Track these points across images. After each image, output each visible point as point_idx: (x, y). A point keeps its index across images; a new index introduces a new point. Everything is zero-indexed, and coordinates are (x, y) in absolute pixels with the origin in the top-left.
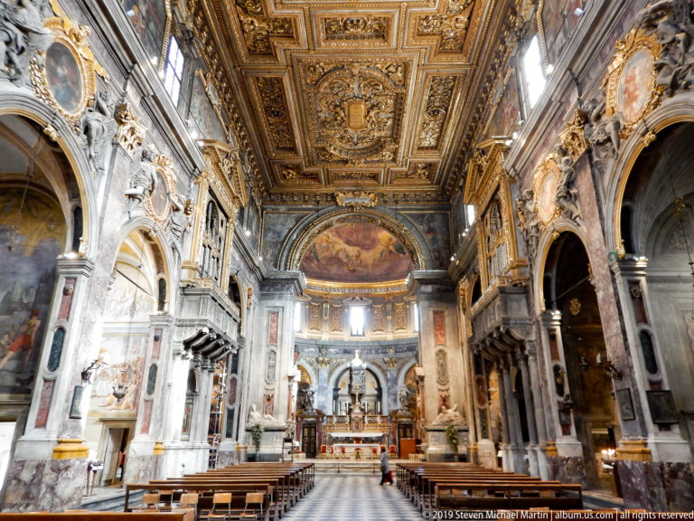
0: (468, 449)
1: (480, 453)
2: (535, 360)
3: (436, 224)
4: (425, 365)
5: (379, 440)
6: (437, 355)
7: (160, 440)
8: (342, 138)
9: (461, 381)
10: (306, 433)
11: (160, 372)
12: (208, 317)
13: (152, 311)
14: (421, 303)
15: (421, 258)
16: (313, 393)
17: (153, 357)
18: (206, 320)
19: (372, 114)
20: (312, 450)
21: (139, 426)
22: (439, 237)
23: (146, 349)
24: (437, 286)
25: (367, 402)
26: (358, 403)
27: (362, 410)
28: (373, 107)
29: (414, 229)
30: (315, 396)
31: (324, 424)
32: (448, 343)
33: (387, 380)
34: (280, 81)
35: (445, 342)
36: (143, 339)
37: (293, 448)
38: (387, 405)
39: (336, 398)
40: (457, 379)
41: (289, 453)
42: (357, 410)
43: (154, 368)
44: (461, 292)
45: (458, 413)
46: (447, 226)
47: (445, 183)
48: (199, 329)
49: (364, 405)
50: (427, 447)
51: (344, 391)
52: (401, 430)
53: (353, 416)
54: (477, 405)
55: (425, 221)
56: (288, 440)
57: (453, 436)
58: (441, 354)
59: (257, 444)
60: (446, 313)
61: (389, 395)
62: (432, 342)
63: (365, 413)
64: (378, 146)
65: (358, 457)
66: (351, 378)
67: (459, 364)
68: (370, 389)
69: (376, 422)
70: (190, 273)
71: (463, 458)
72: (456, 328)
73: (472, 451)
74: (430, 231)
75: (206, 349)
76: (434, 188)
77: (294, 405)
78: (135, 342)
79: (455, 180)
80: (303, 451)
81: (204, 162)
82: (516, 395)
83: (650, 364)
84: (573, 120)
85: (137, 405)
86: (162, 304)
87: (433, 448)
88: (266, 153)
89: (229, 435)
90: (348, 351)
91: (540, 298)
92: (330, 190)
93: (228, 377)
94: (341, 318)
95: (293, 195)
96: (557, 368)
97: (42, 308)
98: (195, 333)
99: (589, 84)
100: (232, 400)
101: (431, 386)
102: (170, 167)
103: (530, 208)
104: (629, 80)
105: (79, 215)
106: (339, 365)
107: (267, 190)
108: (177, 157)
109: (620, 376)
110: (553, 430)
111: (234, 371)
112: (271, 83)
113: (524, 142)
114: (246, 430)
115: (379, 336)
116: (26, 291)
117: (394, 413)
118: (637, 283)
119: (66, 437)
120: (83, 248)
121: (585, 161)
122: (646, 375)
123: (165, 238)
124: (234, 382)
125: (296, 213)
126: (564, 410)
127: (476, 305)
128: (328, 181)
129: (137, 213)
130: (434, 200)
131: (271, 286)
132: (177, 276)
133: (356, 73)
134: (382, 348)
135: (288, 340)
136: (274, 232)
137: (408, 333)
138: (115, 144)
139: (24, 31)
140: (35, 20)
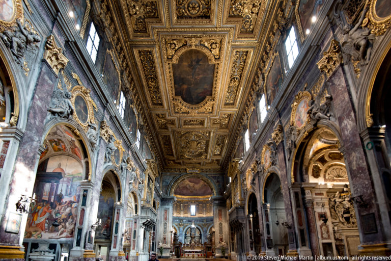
0: (228, 255)
1: (231, 256)
3: (220, 180)
4: (215, 228)
5: (200, 252)
6: (219, 224)
7: (137, 252)
8: (189, 152)
9: (227, 233)
10: (176, 250)
11: (137, 232)
13: (133, 214)
14: (214, 207)
15: (215, 192)
17: (135, 228)
18: (149, 217)
19: (199, 145)
20: (178, 255)
21: (132, 248)
22: (221, 184)
23: (132, 225)
24: (220, 201)
25: (197, 239)
26: (193, 240)
27: (195, 242)
28: (199, 143)
29: (212, 181)
31: (182, 247)
32: (223, 220)
33: (203, 231)
34: (169, 136)
36: (131, 223)
38: (203, 240)
39: (185, 238)
40: (225, 232)
42: (193, 242)
43: (135, 231)
44: (227, 204)
45: (225, 243)
46: (224, 180)
47: (223, 165)
49: (195, 240)
51: (189, 235)
52: (208, 249)
53: (192, 244)
54: (231, 241)
55: (216, 178)
56: (171, 252)
57: (223, 250)
58: (221, 224)
59: (161, 253)
60: (223, 210)
61: (204, 237)
62: (218, 220)
64: (200, 154)
65: (193, 257)
66: (191, 231)
67: (226, 227)
68: (197, 234)
69: (199, 246)
70: (144, 202)
71: (226, 258)
72: (226, 216)
74: (218, 182)
75: (149, 226)
76: (219, 167)
77: (173, 240)
79: (226, 165)
81: (147, 166)
82: (241, 239)
83: (268, 233)
84: (255, 162)
85: (130, 242)
86: (136, 212)
87: (217, 255)
88: (163, 156)
89: (153, 250)
90: (190, 221)
91: (247, 210)
92: (184, 167)
93: (152, 232)
94: (187, 209)
95: (172, 169)
96: (250, 232)
97: (110, 217)
98: (146, 220)
99: (259, 153)
100: (153, 239)
101: (217, 235)
102: (139, 171)
103: (245, 183)
104: (266, 156)
105: (119, 191)
106: (186, 226)
107: (163, 168)
108: (139, 166)
109: (262, 235)
110: (248, 249)
111: (154, 230)
112: (166, 136)
113: (243, 163)
114: (158, 249)
115: (201, 215)
116: (106, 212)
117: (205, 243)
118: (267, 211)
119: (120, 251)
120: (121, 201)
121: (257, 175)
122: (267, 235)
123: (137, 193)
124: (154, 233)
125: (173, 176)
126: (251, 243)
127: (230, 210)
128: (184, 165)
129: (131, 187)
130: (219, 171)
131: (164, 201)
132: (140, 203)
133: (193, 134)
134: (202, 220)
135: (171, 219)
136: (166, 182)
137: (211, 215)
138: (127, 170)
139: (111, 149)
140: (113, 145)
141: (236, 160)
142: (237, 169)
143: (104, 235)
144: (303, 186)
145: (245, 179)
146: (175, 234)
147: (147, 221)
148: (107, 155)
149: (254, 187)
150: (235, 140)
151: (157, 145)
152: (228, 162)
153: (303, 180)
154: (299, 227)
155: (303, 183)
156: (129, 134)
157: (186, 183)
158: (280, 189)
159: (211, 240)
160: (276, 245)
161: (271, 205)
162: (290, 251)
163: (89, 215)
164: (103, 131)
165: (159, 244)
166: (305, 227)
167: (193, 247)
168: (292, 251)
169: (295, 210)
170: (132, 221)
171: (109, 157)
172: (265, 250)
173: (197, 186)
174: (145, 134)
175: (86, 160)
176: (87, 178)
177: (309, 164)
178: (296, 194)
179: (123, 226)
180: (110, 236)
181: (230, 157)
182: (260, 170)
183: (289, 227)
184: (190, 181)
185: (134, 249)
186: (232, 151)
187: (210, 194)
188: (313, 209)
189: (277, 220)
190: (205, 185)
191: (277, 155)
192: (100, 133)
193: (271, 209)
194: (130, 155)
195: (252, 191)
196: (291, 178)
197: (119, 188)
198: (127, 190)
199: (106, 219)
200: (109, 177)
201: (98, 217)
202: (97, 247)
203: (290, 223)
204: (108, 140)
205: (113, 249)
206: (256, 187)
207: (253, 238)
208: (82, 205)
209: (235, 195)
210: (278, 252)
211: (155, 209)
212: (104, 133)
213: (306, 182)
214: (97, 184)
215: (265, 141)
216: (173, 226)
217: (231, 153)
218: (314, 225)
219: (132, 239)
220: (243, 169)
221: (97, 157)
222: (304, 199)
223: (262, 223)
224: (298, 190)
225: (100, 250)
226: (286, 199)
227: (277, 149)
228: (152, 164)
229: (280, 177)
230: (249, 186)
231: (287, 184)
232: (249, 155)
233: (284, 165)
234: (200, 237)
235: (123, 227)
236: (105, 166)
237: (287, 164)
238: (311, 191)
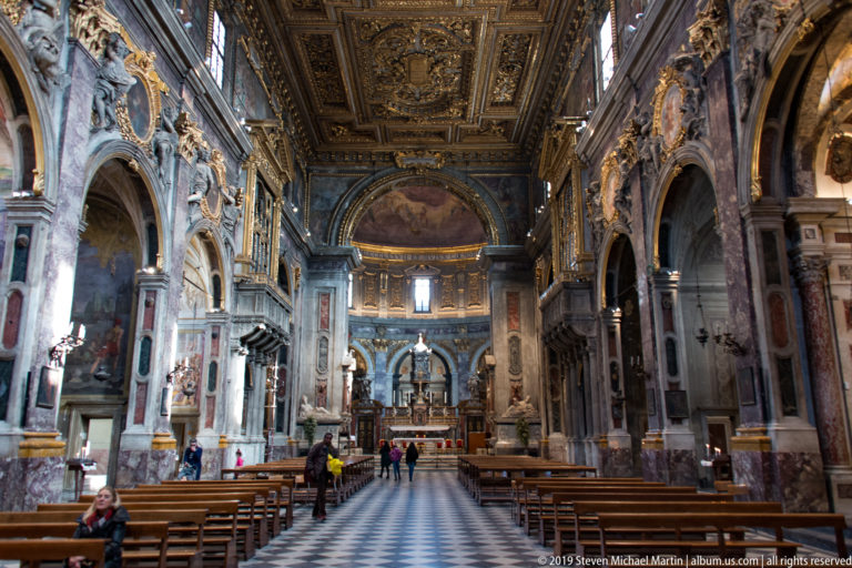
0: (540, 443)
1: (550, 448)
2: (595, 356)
3: (512, 190)
4: (496, 353)
5: (444, 434)
6: (510, 341)
7: (223, 433)
8: (401, 94)
9: (535, 370)
10: (362, 426)
11: (220, 368)
12: (264, 313)
13: (206, 307)
14: (493, 283)
15: (494, 231)
16: (370, 382)
17: (212, 354)
18: (262, 317)
19: (437, 70)
20: (369, 445)
21: (202, 421)
22: (517, 205)
23: (203, 346)
24: (512, 264)
25: (433, 391)
26: (421, 394)
27: (426, 401)
28: (437, 63)
29: (487, 196)
30: (372, 385)
31: (383, 416)
32: (522, 328)
33: (458, 365)
34: (330, 37)
35: (519, 327)
36: (199, 336)
37: (348, 442)
38: (457, 394)
39: (396, 386)
40: (530, 369)
41: (345, 448)
42: (420, 402)
43: (214, 366)
44: (537, 273)
45: (530, 405)
46: (526, 193)
47: (524, 141)
48: (256, 325)
49: (428, 395)
50: (496, 441)
51: (406, 377)
52: (470, 424)
53: (416, 407)
54: (550, 397)
55: (500, 185)
56: (343, 435)
57: (524, 428)
58: (515, 341)
59: (310, 438)
60: (522, 294)
61: (459, 383)
62: (505, 328)
63: (429, 405)
64: (444, 103)
66: (413, 365)
67: (532, 350)
68: (437, 375)
69: (442, 415)
70: (243, 268)
71: (534, 453)
72: (531, 312)
73: (543, 445)
74: (506, 198)
75: (266, 347)
76: (511, 146)
77: (349, 396)
78: (192, 339)
79: (535, 140)
80: (359, 446)
81: (251, 145)
82: (581, 389)
83: (673, 368)
84: (629, 128)
85: (197, 401)
86: (217, 301)
87: (502, 443)
88: (311, 109)
89: (280, 429)
90: (410, 330)
91: (602, 294)
92: (389, 148)
93: (277, 367)
94: (402, 291)
95: (343, 154)
96: (613, 365)
97: (123, 317)
98: (251, 329)
99: (644, 95)
100: (281, 392)
101: (503, 376)
102: (222, 160)
103: (597, 201)
104: (669, 108)
105: (153, 231)
106: (399, 347)
107: (313, 149)
108: (225, 145)
109: (649, 377)
110: (606, 424)
111: (283, 360)
112: (320, 38)
113: (592, 132)
114: (298, 424)
115: (448, 312)
116: (107, 301)
117: (462, 404)
118: (669, 295)
119: (159, 432)
120: (159, 263)
121: (637, 172)
122: (667, 377)
123: (220, 235)
124: (282, 373)
125: (349, 177)
126: (617, 405)
127: (545, 295)
128: (386, 140)
129: (196, 216)
130: (512, 160)
131: (320, 263)
132: (230, 272)
133: (416, 30)
134: (452, 326)
135: (342, 325)
136: (322, 199)
137: (483, 309)
138: (178, 156)
139: (114, 84)
140: (122, 71)
141: (567, 121)
142: (570, 153)
143: (100, 378)
144: (791, 210)
145: (598, 186)
146: (359, 374)
147: (257, 330)
148: (102, 104)
149: (627, 213)
150: (565, 50)
151: (290, 69)
152: (541, 130)
153: (792, 189)
154: (774, 350)
155: (792, 200)
156: (182, 31)
157: (398, 203)
158: (712, 221)
159: (483, 395)
160: (700, 412)
161: (683, 277)
162: (742, 432)
163: (40, 310)
164: (82, 21)
165: (300, 409)
166: (795, 349)
167: (420, 417)
168: (749, 432)
169: (763, 290)
170: (204, 332)
171: (107, 113)
172: (661, 427)
173: (436, 214)
174: (244, 30)
175: (21, 120)
176: (27, 184)
177: (819, 132)
178: (767, 238)
179: (167, 349)
180: (122, 381)
181: (549, 109)
182: (646, 157)
183: (741, 351)
184: (411, 197)
185: (209, 424)
186: (554, 88)
187: (481, 240)
188: (826, 288)
189: (701, 327)
190: (464, 209)
191: (704, 104)
192: (72, 26)
193: (683, 290)
194: (190, 103)
195: (620, 227)
196: (750, 183)
197: (149, 220)
198: (182, 226)
199: (105, 324)
200: (112, 183)
201: (73, 319)
202: (76, 421)
203: (744, 335)
204: (100, 51)
205: (131, 428)
206: (634, 217)
207: (621, 386)
208: (14, 278)
209: (562, 244)
210: (706, 434)
211: (287, 291)
212: (85, 24)
213: (805, 196)
214: (66, 205)
215: (665, 52)
216: (350, 348)
217: (551, 97)
218: (829, 344)
219: (204, 391)
220: (589, 153)
221: (64, 113)
222: (793, 254)
223: (652, 336)
224: (776, 224)
225: (87, 431)
226: (731, 255)
227: (705, 82)
228: (270, 137)
229: (713, 179)
230: (609, 212)
231: (736, 203)
232: (613, 102)
233: (729, 138)
234: (448, 385)
235: (170, 353)
236: (96, 142)
237: (739, 133)
238: (820, 227)
